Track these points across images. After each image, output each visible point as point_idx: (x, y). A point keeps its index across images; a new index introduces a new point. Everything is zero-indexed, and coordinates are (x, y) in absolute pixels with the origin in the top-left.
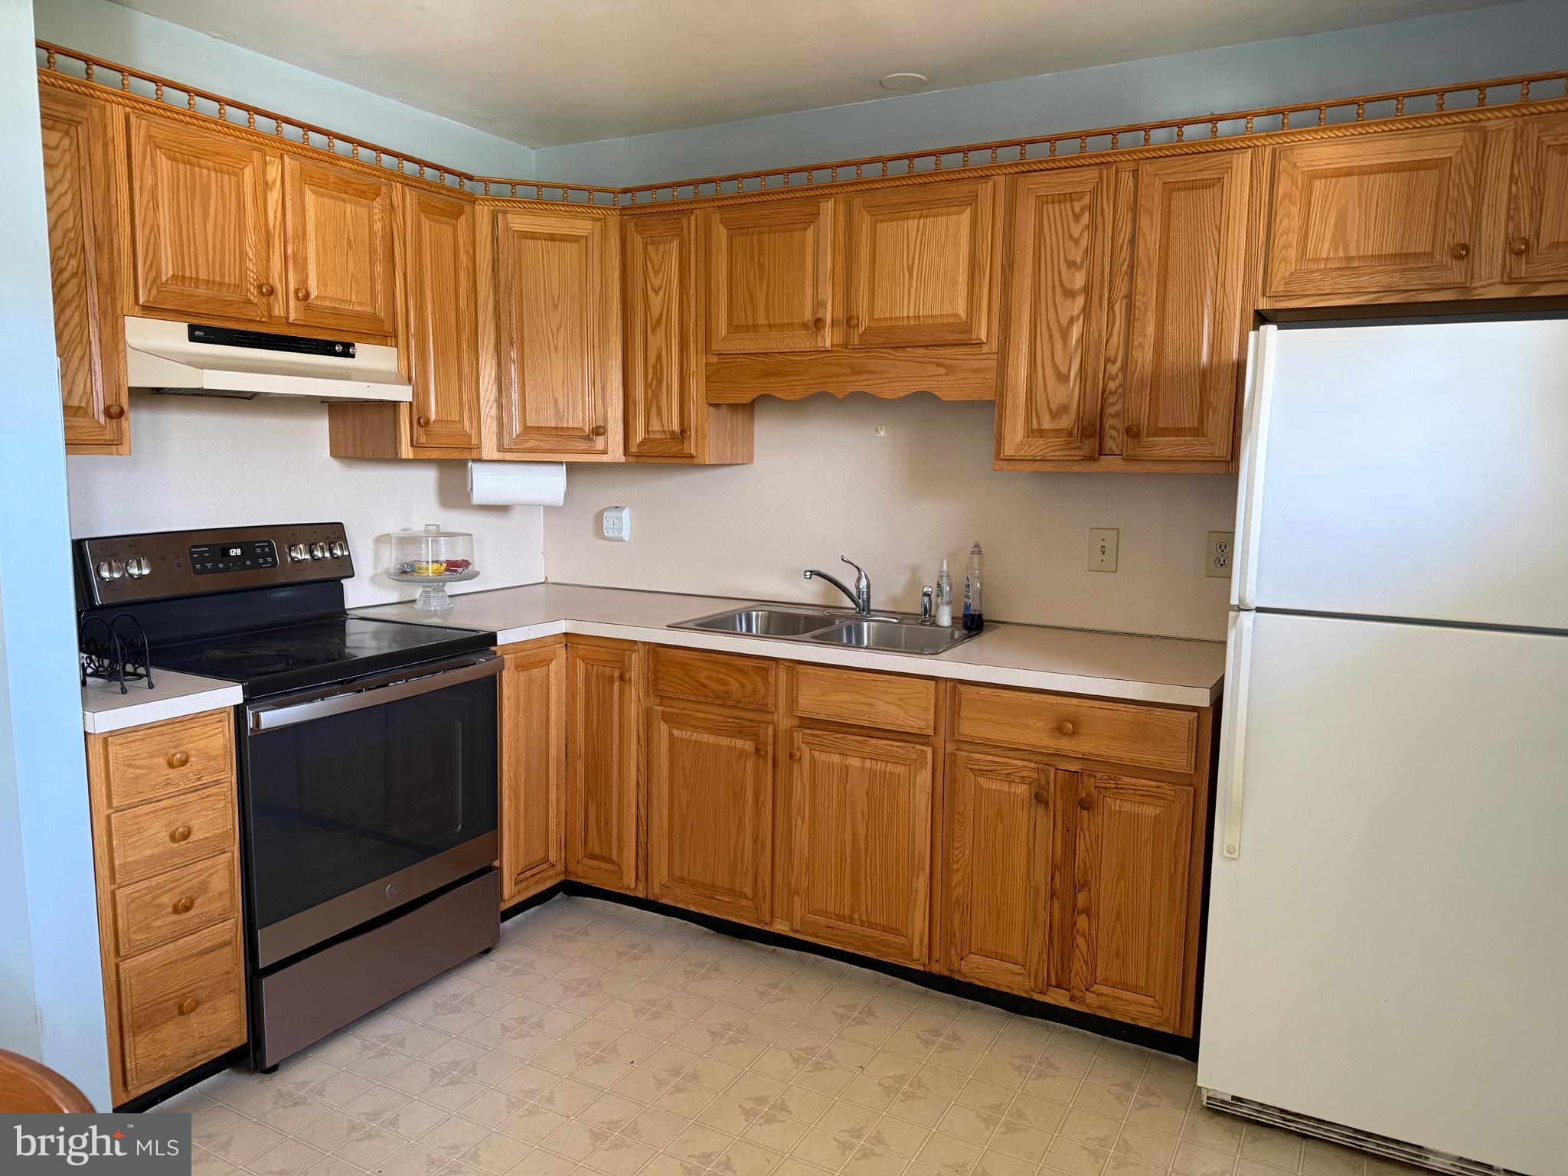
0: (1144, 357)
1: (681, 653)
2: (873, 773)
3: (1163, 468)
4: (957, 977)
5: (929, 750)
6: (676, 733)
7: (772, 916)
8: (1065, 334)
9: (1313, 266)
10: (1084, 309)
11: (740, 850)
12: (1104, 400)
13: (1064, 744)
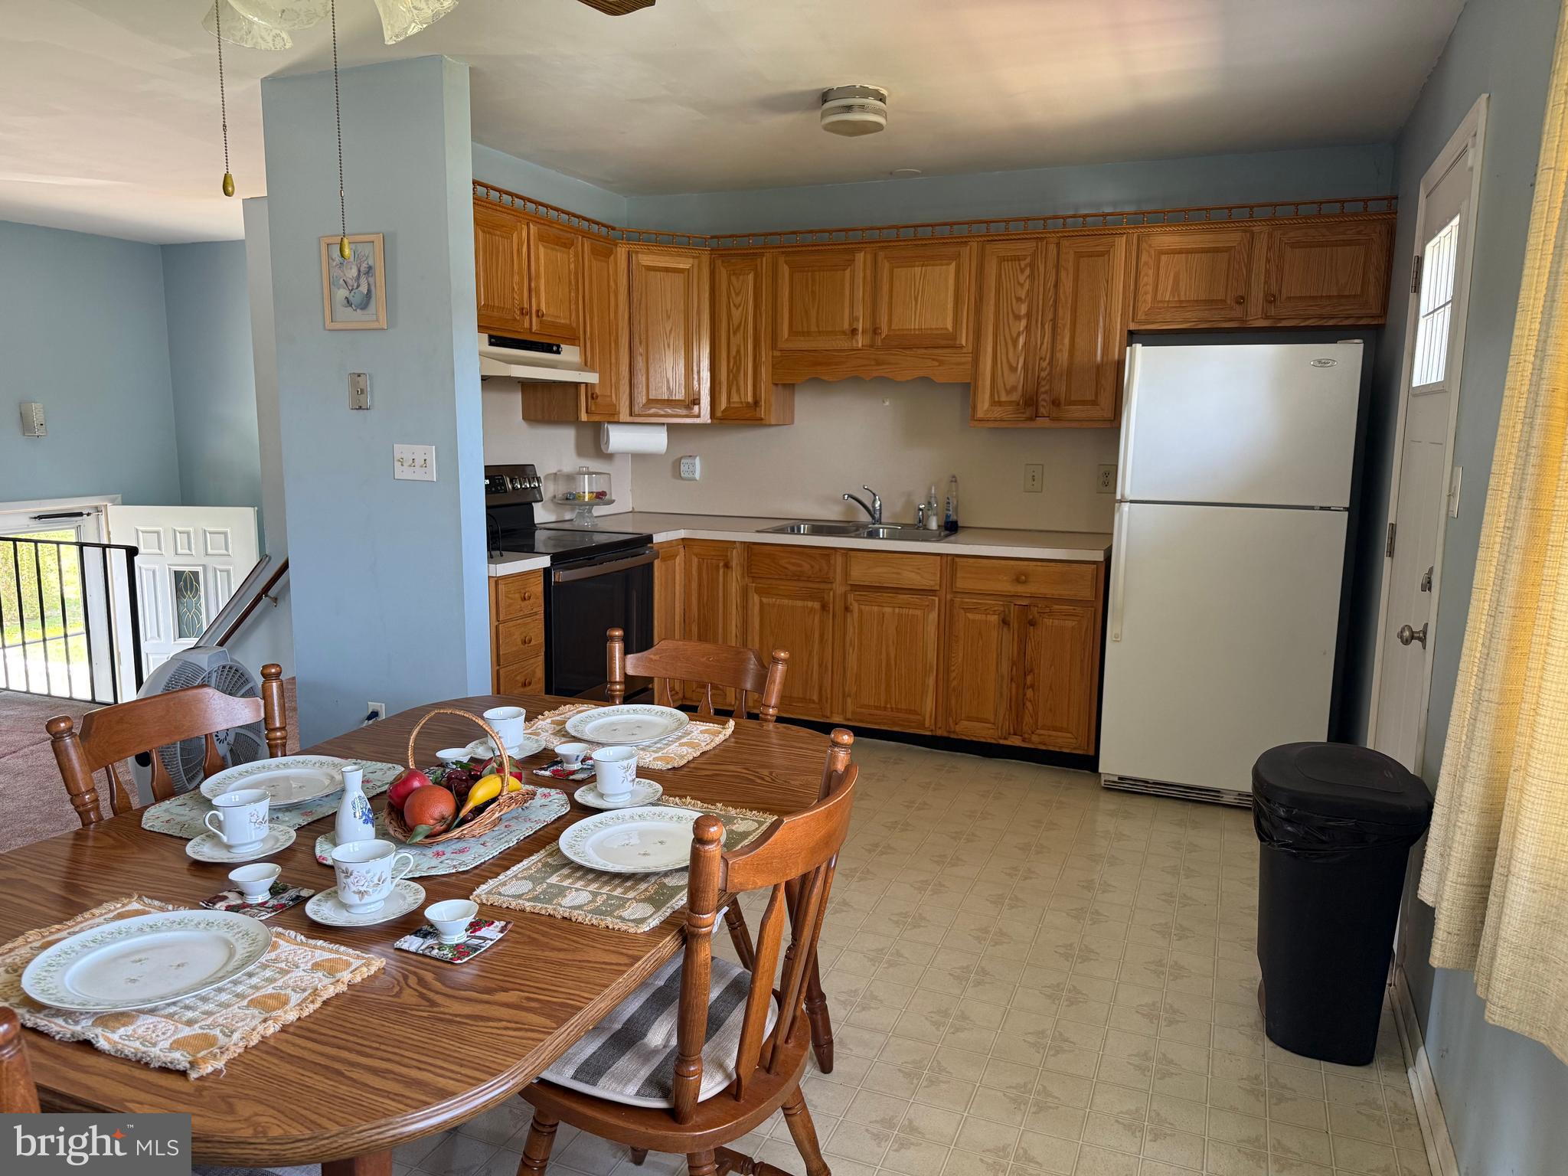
0: (1063, 357)
1: (768, 547)
2: (900, 615)
3: (1074, 425)
4: (953, 736)
5: (937, 599)
6: (765, 600)
7: (832, 713)
8: (1015, 342)
9: (1160, 305)
10: (1027, 327)
11: (810, 673)
12: (1038, 384)
13: (1020, 589)
